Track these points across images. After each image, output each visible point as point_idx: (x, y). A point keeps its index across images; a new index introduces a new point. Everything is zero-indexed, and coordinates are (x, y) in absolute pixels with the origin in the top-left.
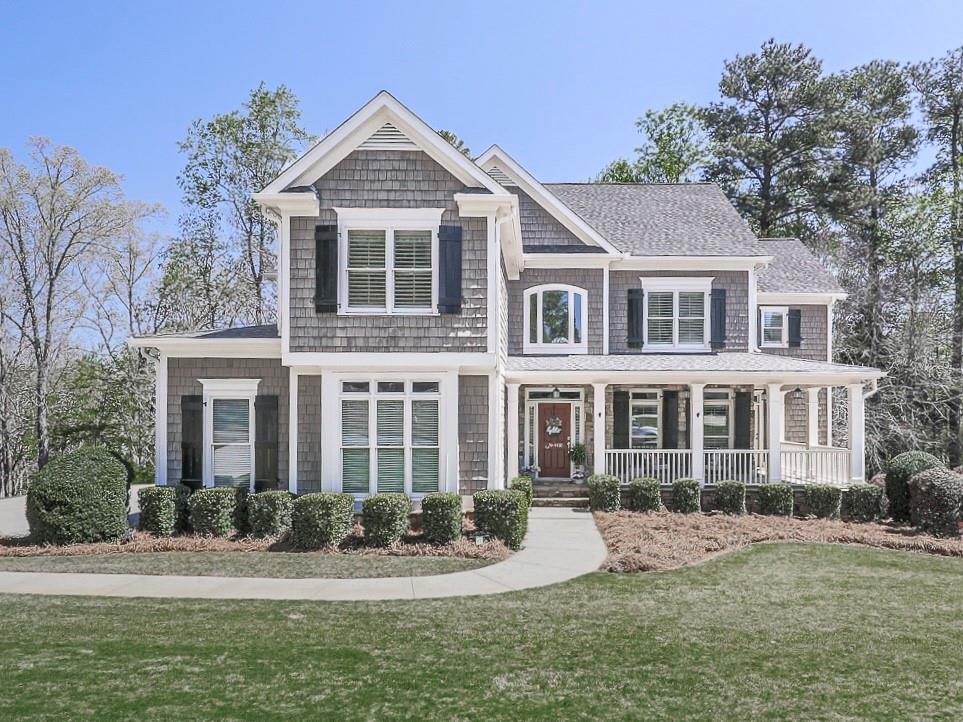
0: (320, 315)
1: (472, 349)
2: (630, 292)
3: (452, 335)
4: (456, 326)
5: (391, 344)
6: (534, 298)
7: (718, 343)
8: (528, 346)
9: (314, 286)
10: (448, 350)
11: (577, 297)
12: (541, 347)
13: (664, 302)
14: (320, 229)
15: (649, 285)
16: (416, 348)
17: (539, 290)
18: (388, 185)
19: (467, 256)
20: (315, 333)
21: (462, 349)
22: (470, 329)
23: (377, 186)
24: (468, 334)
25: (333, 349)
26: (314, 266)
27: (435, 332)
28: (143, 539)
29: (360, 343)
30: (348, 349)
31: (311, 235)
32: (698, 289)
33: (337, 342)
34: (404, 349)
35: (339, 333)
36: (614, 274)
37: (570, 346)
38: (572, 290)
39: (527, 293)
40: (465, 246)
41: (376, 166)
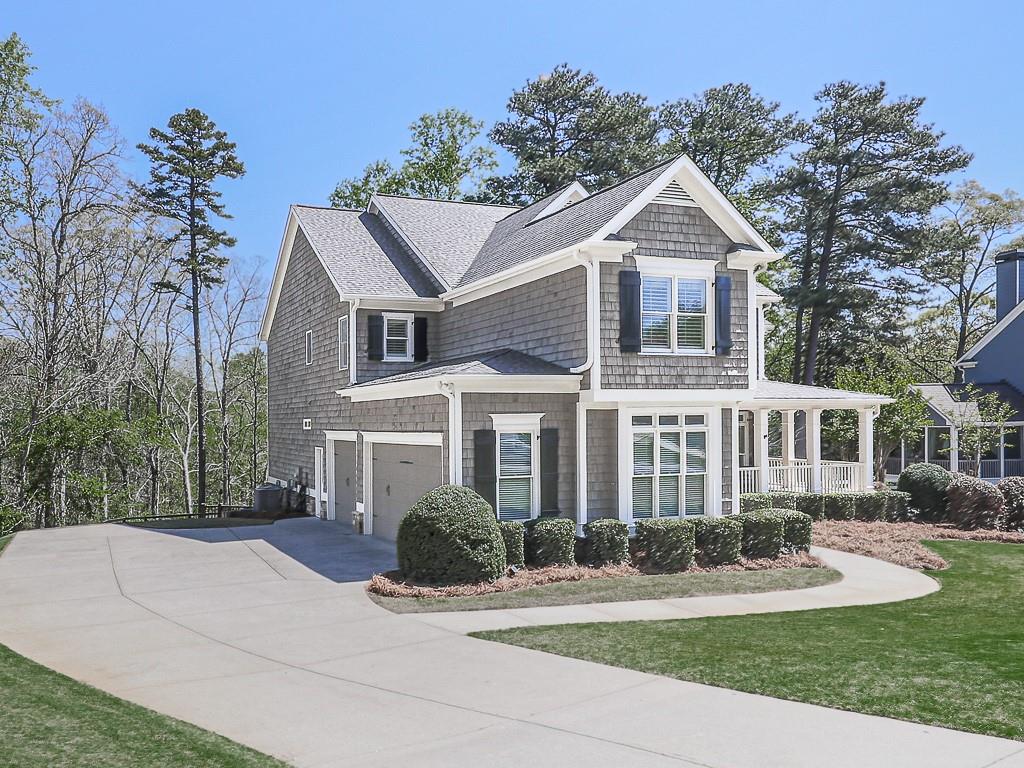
0: (624, 354)
1: (738, 386)
3: (724, 373)
4: (726, 365)
5: (678, 383)
9: (619, 328)
10: (721, 387)
14: (623, 275)
16: (697, 386)
18: (675, 237)
19: (734, 304)
20: (621, 371)
21: (730, 386)
22: (736, 368)
23: (666, 237)
24: (735, 372)
25: (635, 386)
26: (618, 309)
27: (711, 371)
29: (656, 380)
30: (646, 386)
31: (615, 280)
33: (638, 380)
34: (689, 387)
35: (640, 372)
40: (732, 294)
41: (666, 218)
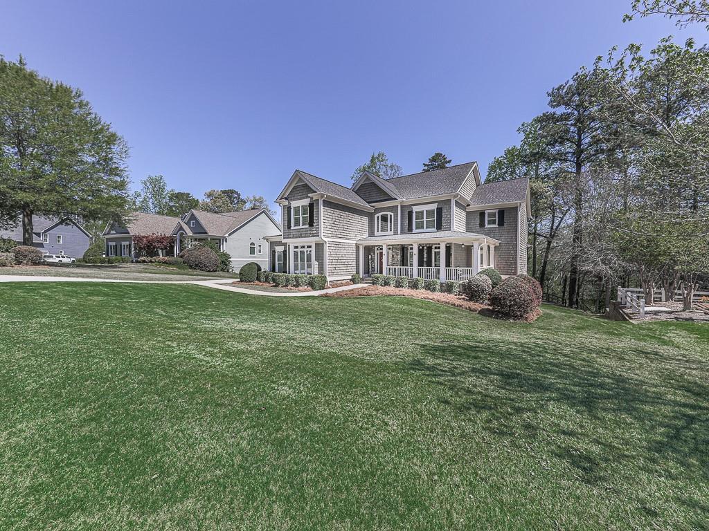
2: (409, 212)
6: (378, 217)
7: (439, 228)
8: (376, 233)
11: (391, 216)
12: (380, 233)
13: (420, 214)
15: (415, 209)
17: (380, 214)
28: (257, 282)
32: (433, 209)
36: (402, 207)
37: (389, 232)
38: (389, 213)
39: (376, 216)
